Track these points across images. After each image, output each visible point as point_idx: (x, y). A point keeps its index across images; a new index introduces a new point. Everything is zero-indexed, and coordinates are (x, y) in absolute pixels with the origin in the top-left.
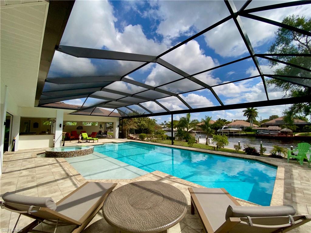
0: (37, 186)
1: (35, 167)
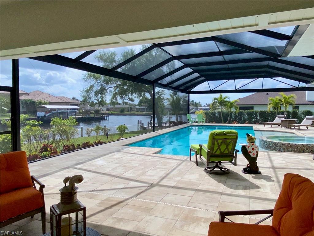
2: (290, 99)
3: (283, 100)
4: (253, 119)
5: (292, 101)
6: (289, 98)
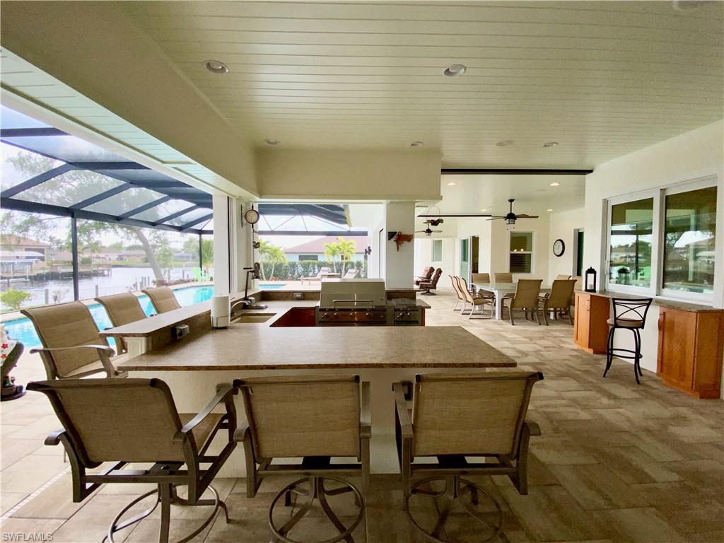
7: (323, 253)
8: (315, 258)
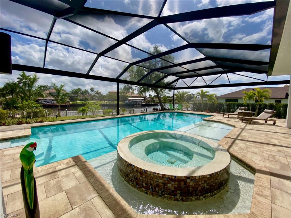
0: (264, 131)
1: (264, 143)
2: (265, 94)
3: (257, 94)
4: (231, 109)
5: (267, 95)
6: (263, 92)
7: (242, 98)
8: (237, 101)
